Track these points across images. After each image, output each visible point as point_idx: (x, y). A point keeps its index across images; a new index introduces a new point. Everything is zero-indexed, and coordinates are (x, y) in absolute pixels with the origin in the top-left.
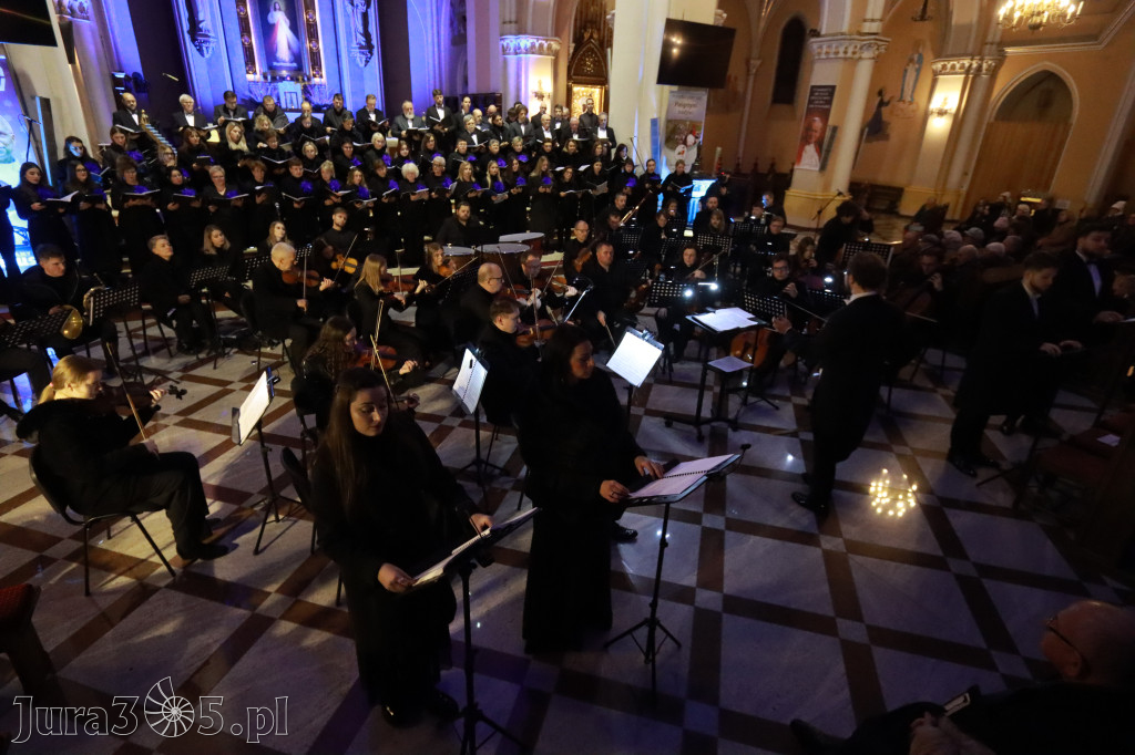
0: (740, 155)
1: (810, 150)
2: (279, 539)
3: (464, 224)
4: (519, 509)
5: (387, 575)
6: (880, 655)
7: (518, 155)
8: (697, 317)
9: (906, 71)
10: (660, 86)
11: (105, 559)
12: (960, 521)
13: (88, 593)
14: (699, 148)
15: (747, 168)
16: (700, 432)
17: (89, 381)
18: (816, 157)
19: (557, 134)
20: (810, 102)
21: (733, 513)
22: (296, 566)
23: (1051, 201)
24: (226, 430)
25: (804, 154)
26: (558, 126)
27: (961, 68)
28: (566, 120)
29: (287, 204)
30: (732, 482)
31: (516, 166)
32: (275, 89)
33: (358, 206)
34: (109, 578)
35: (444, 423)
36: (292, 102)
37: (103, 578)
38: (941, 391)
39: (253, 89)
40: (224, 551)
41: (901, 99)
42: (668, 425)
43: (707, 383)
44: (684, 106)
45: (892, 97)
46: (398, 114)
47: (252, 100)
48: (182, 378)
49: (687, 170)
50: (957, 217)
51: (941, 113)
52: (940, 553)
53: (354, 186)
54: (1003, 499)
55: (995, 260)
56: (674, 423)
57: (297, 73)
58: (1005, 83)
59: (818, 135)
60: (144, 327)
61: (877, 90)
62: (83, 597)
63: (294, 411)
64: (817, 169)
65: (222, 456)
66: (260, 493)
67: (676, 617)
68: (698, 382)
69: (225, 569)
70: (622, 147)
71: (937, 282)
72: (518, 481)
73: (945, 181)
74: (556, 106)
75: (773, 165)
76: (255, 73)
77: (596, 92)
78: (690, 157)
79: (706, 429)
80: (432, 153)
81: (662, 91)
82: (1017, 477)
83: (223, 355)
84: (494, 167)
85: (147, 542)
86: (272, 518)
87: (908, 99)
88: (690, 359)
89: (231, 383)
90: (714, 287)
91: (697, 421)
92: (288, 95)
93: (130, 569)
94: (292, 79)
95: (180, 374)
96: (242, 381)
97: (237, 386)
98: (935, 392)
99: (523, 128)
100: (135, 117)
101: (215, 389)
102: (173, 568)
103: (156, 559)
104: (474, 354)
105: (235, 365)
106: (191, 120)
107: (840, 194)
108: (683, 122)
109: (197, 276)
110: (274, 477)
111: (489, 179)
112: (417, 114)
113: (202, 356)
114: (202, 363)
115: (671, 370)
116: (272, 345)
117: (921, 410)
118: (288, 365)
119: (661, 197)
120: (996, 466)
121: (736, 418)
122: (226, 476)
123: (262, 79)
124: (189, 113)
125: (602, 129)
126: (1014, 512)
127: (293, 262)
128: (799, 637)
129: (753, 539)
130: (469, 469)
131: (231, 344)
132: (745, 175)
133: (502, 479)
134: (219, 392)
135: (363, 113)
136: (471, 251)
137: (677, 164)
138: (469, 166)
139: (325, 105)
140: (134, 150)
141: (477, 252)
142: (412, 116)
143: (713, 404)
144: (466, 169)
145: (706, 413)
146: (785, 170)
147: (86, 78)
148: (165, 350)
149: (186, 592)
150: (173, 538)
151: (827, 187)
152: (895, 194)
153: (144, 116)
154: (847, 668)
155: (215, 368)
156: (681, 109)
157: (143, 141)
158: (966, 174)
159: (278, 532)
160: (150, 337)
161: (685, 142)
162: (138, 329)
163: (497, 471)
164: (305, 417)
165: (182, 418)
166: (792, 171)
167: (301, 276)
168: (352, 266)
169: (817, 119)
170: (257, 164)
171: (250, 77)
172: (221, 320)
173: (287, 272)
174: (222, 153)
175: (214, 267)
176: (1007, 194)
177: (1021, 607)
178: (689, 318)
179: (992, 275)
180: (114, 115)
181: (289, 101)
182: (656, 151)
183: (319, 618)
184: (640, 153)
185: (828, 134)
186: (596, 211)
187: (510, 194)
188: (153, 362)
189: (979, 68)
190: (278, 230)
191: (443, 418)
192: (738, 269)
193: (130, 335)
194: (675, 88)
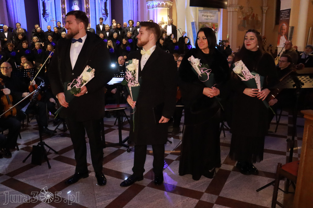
1: (283, 38)
10: (192, 7)
20: (281, 17)
25: (280, 40)
44: (208, 16)
59: (285, 31)
81: (194, 9)
99: (131, 29)
169: (284, 24)
185: (290, 29)
194: (201, 8)
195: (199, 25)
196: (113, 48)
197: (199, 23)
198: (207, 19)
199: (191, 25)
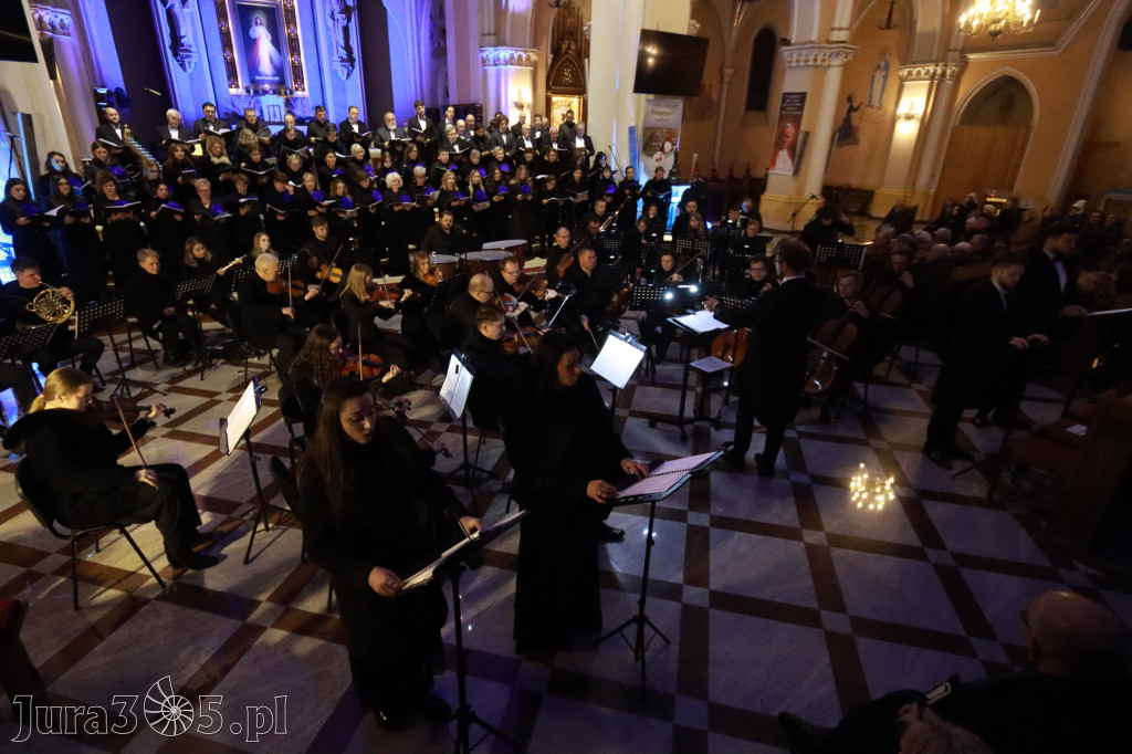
0: (716, 160)
1: (784, 155)
2: (269, 549)
3: (448, 232)
4: (507, 512)
5: (377, 579)
6: (863, 644)
7: (500, 164)
8: (679, 319)
9: (873, 77)
10: (637, 95)
11: (92, 573)
12: (936, 512)
13: (77, 607)
14: (676, 155)
15: (722, 175)
16: (683, 432)
17: (80, 394)
18: (789, 162)
19: (537, 143)
20: (783, 108)
21: (717, 510)
22: (287, 574)
23: (1015, 200)
24: (214, 440)
25: (778, 159)
26: (538, 135)
27: (926, 74)
28: (545, 129)
29: (271, 215)
30: (717, 480)
31: (497, 174)
32: (258, 102)
33: (341, 215)
34: (98, 591)
35: (432, 428)
36: (275, 116)
37: (94, 591)
38: (915, 386)
39: (236, 103)
40: (214, 561)
41: (870, 105)
42: (652, 425)
43: (689, 384)
44: (661, 114)
45: (861, 103)
46: (381, 126)
47: (235, 114)
48: (169, 390)
49: (666, 176)
50: (926, 218)
51: (909, 117)
52: (918, 543)
53: (337, 197)
54: (978, 490)
55: (964, 259)
56: (659, 424)
57: (280, 87)
58: (968, 88)
59: (790, 140)
60: (130, 340)
61: (846, 96)
62: (73, 612)
63: (282, 420)
64: (791, 173)
65: (211, 467)
66: (251, 501)
67: (664, 613)
68: (681, 382)
69: (215, 579)
70: (601, 155)
71: (908, 279)
72: (506, 483)
73: (914, 183)
74: (535, 115)
75: (748, 170)
76: (237, 87)
77: (575, 102)
78: (668, 163)
79: (689, 428)
80: (415, 163)
81: (639, 100)
82: (990, 468)
83: (210, 366)
84: (476, 176)
85: (136, 554)
86: (261, 526)
87: (876, 104)
88: (672, 361)
89: (218, 393)
90: (693, 289)
91: (680, 421)
92: (271, 108)
93: (119, 581)
94: (274, 93)
95: (167, 386)
96: (230, 391)
97: (225, 396)
98: (909, 386)
99: (504, 137)
100: (118, 132)
101: (204, 400)
102: (163, 579)
103: (146, 571)
104: (459, 359)
105: (222, 376)
106: (175, 135)
107: (813, 197)
108: (660, 129)
109: (183, 288)
110: (263, 486)
111: (471, 188)
112: (400, 125)
113: (189, 367)
114: (189, 374)
115: (654, 371)
116: (259, 355)
117: (896, 405)
118: (276, 374)
119: (640, 203)
120: (969, 458)
121: (719, 417)
122: (215, 487)
123: (245, 93)
124: (172, 128)
125: (580, 137)
126: (989, 503)
127: (277, 273)
128: (786, 630)
129: (738, 535)
130: (457, 473)
131: (218, 355)
132: (722, 181)
133: (492, 482)
134: (206, 403)
135: (346, 125)
136: (455, 258)
137: (656, 171)
138: (452, 176)
139: (308, 118)
140: (116, 165)
141: (461, 259)
142: (394, 127)
143: (696, 404)
144: (450, 178)
145: (689, 413)
146: (760, 175)
147: (68, 94)
148: (151, 363)
149: (177, 604)
150: (163, 550)
151: (800, 191)
152: (865, 197)
153: (127, 130)
154: (833, 660)
155: (202, 379)
156: (658, 117)
157: (126, 156)
158: (933, 176)
159: (268, 541)
160: (136, 349)
161: (662, 150)
162: (124, 342)
163: (485, 475)
164: (293, 425)
165: (169, 430)
166: (767, 176)
167: (287, 287)
168: (336, 275)
169: (789, 125)
170: (239, 178)
171: (233, 91)
172: (207, 331)
173: (272, 282)
174: (205, 167)
175: (200, 279)
176: (973, 195)
177: (997, 593)
178: (670, 320)
179: (961, 273)
180: (97, 129)
181: (271, 114)
182: (634, 158)
183: (310, 625)
184: (619, 159)
185: (801, 137)
186: (578, 218)
187: (492, 203)
188: (138, 374)
189: (944, 74)
190: (263, 241)
191: (430, 424)
192: (717, 272)
193: (116, 349)
194: (651, 97)
195: (644, 135)
196: (482, 188)
197: (646, 129)
198: (659, 121)
199: (626, 132)
